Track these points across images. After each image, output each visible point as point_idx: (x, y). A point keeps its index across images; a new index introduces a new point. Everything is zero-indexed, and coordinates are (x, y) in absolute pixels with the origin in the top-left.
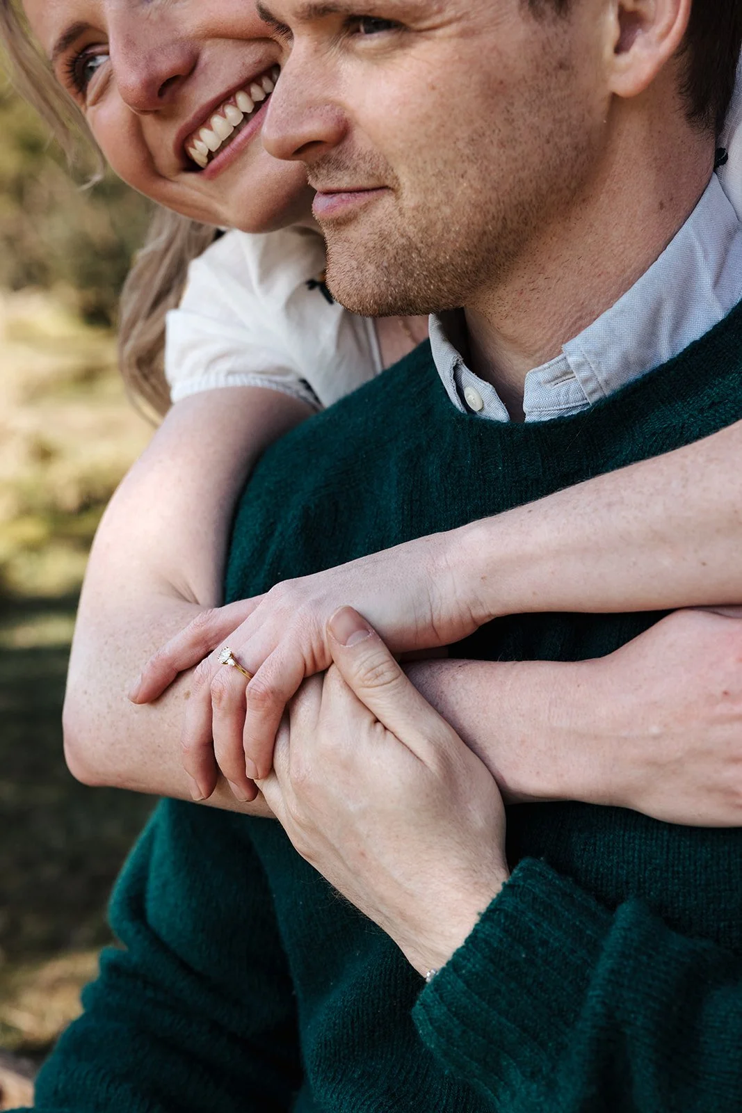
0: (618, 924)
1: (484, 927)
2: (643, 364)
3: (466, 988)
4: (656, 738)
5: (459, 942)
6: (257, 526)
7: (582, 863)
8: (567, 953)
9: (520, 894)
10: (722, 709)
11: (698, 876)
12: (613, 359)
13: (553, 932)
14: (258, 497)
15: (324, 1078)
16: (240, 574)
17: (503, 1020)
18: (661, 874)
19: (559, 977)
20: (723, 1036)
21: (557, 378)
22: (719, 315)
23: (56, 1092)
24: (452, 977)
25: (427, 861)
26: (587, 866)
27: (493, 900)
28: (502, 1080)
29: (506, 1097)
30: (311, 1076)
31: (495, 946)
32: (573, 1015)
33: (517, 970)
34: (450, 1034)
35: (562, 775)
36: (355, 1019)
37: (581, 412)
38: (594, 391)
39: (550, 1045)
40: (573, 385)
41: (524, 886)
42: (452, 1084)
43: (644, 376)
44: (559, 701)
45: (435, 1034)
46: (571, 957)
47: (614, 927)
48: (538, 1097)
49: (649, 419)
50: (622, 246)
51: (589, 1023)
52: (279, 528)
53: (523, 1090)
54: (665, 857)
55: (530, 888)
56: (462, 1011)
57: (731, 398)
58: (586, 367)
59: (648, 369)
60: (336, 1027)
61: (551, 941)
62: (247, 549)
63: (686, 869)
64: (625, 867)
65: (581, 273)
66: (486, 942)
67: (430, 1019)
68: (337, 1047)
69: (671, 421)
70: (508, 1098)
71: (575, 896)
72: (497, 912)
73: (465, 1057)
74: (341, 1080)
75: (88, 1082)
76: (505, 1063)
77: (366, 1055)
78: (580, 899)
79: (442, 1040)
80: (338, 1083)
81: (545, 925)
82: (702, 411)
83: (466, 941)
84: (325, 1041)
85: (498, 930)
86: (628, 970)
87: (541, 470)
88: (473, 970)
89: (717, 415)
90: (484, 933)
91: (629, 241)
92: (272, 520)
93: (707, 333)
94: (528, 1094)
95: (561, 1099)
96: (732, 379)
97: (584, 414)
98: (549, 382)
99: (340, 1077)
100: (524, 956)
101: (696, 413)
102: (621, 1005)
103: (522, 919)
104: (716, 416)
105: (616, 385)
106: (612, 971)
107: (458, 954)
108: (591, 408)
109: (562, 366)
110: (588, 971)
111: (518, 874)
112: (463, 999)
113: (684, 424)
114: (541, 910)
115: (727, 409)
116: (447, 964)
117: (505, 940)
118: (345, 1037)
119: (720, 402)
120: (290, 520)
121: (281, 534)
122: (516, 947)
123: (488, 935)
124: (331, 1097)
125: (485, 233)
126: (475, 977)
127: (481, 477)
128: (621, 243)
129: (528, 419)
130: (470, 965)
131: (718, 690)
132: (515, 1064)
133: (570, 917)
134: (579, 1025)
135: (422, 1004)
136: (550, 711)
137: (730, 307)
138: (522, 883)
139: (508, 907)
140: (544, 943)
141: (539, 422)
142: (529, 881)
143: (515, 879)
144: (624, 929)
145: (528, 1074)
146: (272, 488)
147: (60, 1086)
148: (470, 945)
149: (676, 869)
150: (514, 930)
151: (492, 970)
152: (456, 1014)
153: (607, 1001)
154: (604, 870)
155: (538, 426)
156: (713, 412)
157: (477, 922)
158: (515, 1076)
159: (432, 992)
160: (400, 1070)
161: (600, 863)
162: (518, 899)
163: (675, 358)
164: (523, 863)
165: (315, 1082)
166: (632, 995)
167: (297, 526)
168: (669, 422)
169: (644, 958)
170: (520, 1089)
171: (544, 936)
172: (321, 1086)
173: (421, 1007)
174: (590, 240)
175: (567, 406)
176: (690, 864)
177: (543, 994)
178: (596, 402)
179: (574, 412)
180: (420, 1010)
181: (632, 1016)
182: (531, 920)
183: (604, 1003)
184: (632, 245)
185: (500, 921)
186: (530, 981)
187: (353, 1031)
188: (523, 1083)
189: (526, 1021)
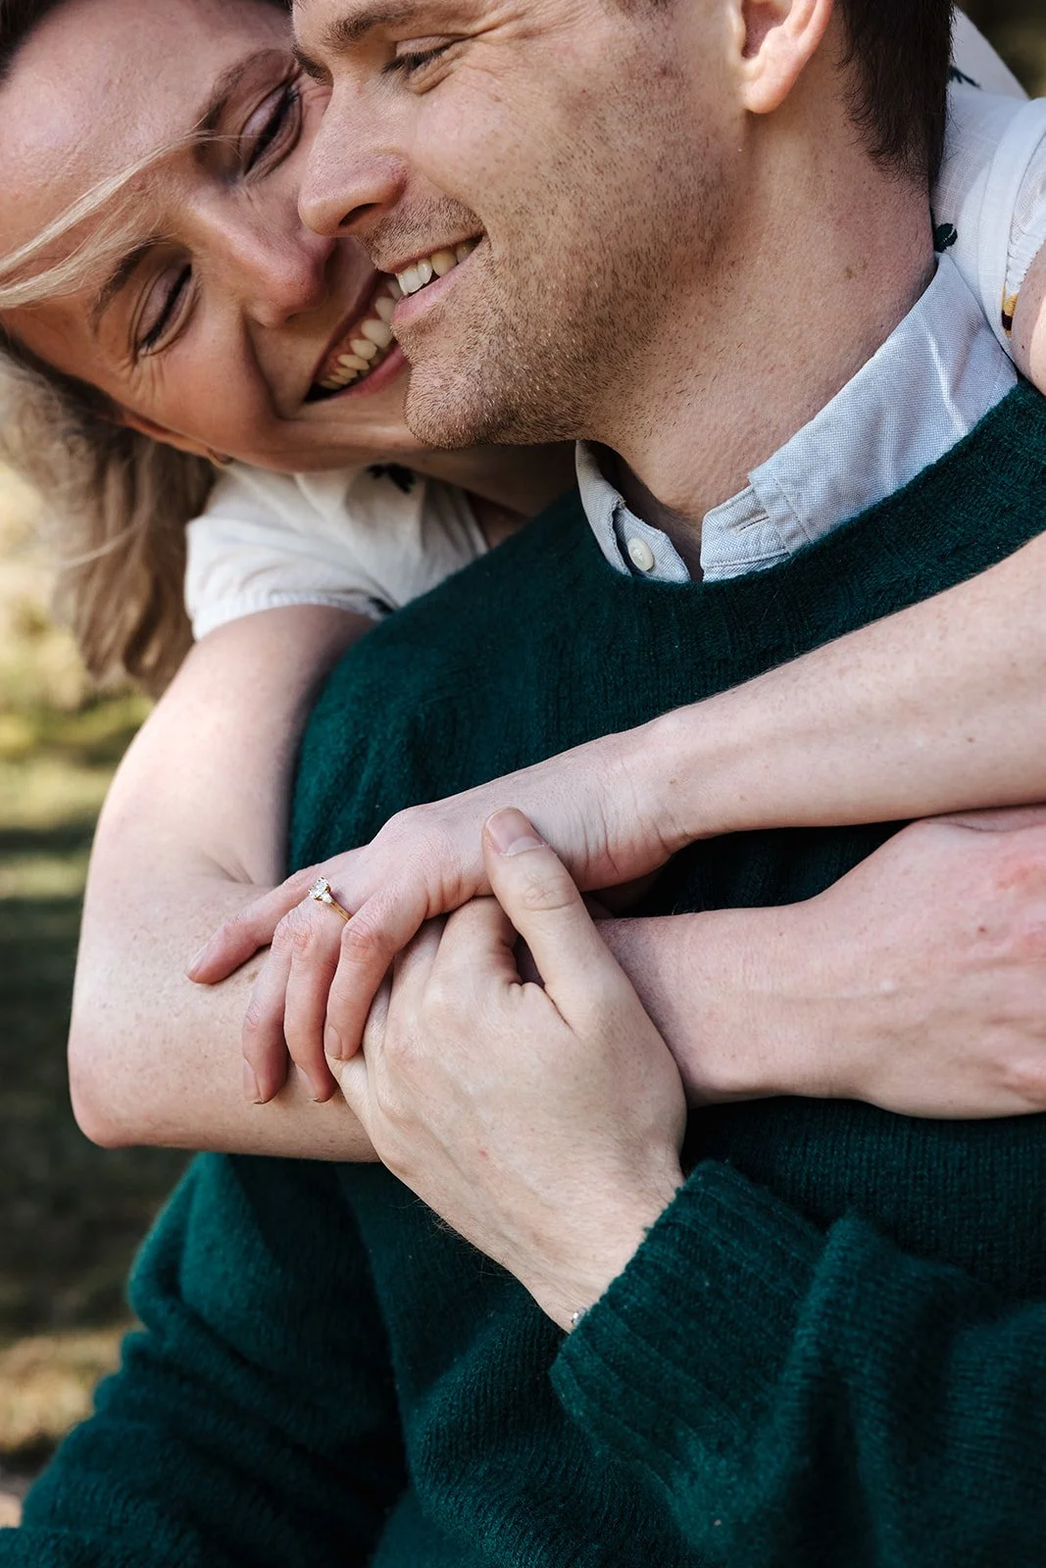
0: (834, 1243)
1: (652, 1248)
2: (859, 497)
3: (628, 1330)
4: (889, 997)
5: (618, 1270)
6: (341, 745)
7: (787, 1171)
8: (766, 1282)
9: (701, 1204)
10: (978, 951)
11: (949, 1181)
12: (817, 489)
13: (745, 1254)
14: (342, 706)
15: (435, 1480)
16: (318, 806)
17: (680, 1373)
18: (898, 1180)
19: (754, 1313)
20: (978, 1389)
21: (743, 520)
22: (960, 430)
23: (53, 1511)
24: (608, 1316)
25: (573, 1163)
26: (793, 1175)
27: (664, 1212)
28: (677, 1459)
29: (682, 1481)
30: (417, 1480)
31: (669, 1270)
32: (774, 1365)
33: (698, 1304)
34: (604, 1396)
35: (764, 1058)
36: (482, 1400)
37: (778, 564)
38: (793, 535)
39: (744, 1405)
40: (766, 529)
41: (704, 1194)
42: (616, 1487)
43: (862, 514)
44: (755, 956)
45: (585, 1397)
46: (771, 1286)
47: (828, 1247)
48: (729, 1476)
49: (872, 572)
50: (796, 328)
51: (799, 1372)
52: (374, 745)
53: (707, 1468)
54: (905, 1157)
55: (714, 1196)
56: (623, 1362)
57: (981, 540)
58: (782, 502)
59: (866, 505)
60: (453, 1411)
61: (744, 1265)
62: (328, 775)
63: (932, 1173)
64: (848, 1172)
65: (745, 367)
66: (656, 1267)
67: (577, 1377)
68: (454, 1440)
69: (900, 573)
70: (686, 1482)
71: (773, 1209)
72: (670, 1228)
73: (626, 1428)
74: (458, 1481)
75: (98, 1498)
76: (681, 1434)
77: (493, 1447)
78: (780, 1213)
79: (594, 1405)
80: (456, 1485)
81: (735, 1244)
82: (942, 558)
83: (628, 1268)
84: (437, 1430)
85: (672, 1250)
86: (850, 1301)
87: (729, 647)
88: (639, 1305)
89: (963, 562)
90: (653, 1256)
91: (805, 320)
92: (361, 736)
93: (946, 454)
94: (715, 1473)
95: (761, 1477)
96: (982, 515)
97: (783, 566)
98: (734, 526)
99: (457, 1478)
100: (707, 1284)
101: (935, 561)
102: (841, 1347)
103: (704, 1236)
104: (962, 564)
105: (824, 527)
106: (828, 1303)
107: (616, 1285)
108: (792, 558)
109: (749, 503)
110: (794, 1306)
111: (697, 1178)
112: (624, 1346)
113: (919, 577)
114: (730, 1225)
115: (976, 554)
116: (601, 1299)
117: (680, 1263)
118: (466, 1424)
119: (967, 546)
120: (389, 737)
121: (379, 753)
122: (697, 1274)
123: (658, 1258)
124: (446, 1502)
125: (589, 293)
126: (640, 1314)
127: (653, 660)
128: (796, 324)
129: (708, 577)
130: (633, 1299)
131: (972, 927)
132: (695, 1435)
133: (769, 1234)
134: (786, 1376)
135: (565, 1358)
136: (745, 971)
137: (976, 420)
138: (703, 1190)
139: (685, 1220)
140: (734, 1268)
141: (723, 581)
142: (711, 1188)
143: (693, 1185)
144: (842, 1248)
145: (714, 1447)
146: (360, 693)
147: (59, 1502)
148: (633, 1272)
149: (918, 1173)
150: (693, 1251)
151: (664, 1304)
152: (613, 1367)
153: (823, 1341)
154: (817, 1179)
155: (720, 587)
156: (958, 560)
157: (643, 1241)
158: (698, 1453)
159: (580, 1339)
160: (542, 1467)
161: (812, 1170)
162: (698, 1211)
163: (903, 488)
164: (702, 1166)
165: (421, 1485)
166: (855, 1333)
167: (402, 742)
168: (898, 575)
169: (871, 1286)
170: (703, 1467)
171: (735, 1259)
172: (431, 1491)
173: (565, 1361)
174: (751, 320)
175: (758, 558)
176: (938, 1166)
177: (734, 1337)
178: (798, 551)
179: (769, 566)
180: (563, 1365)
181: (857, 1361)
182: (716, 1237)
183: (818, 1344)
184: (811, 325)
185: (674, 1239)
186: (715, 1319)
187: (478, 1416)
188: (706, 1458)
189: (711, 1374)
